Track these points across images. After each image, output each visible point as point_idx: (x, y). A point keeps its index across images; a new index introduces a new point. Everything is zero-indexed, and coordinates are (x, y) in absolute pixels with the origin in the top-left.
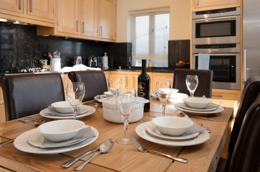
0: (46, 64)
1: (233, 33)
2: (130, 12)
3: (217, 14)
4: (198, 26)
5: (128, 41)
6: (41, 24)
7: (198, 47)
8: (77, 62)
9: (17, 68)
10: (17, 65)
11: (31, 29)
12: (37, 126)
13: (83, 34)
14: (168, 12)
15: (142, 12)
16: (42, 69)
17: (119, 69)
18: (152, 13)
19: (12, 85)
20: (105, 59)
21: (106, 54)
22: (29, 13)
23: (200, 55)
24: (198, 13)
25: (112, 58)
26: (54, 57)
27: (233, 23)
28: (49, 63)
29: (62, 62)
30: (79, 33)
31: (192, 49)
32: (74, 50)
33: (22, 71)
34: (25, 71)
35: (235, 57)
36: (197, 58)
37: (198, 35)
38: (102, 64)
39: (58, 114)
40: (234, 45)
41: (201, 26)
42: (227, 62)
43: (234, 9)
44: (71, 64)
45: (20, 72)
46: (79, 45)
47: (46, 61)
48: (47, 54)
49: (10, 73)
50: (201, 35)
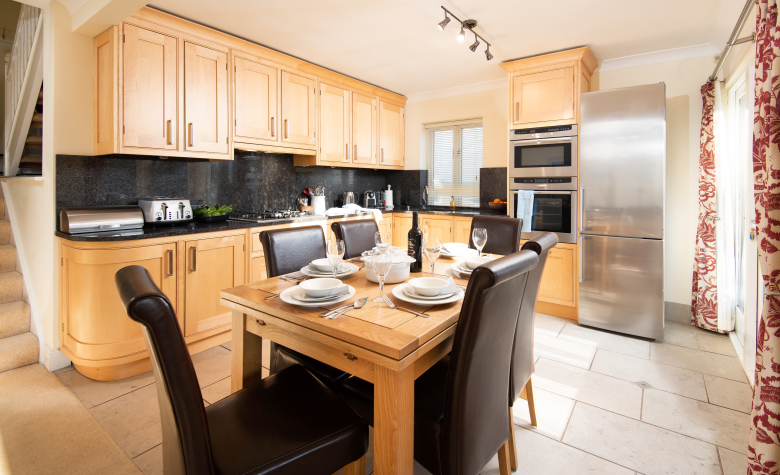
0: (306, 204)
1: (567, 162)
2: (425, 125)
3: (545, 134)
4: (518, 151)
5: (422, 167)
6: (299, 152)
7: (518, 180)
8: (348, 199)
9: (270, 210)
10: (269, 206)
11: (287, 159)
12: (298, 283)
13: (356, 161)
14: (480, 125)
15: (442, 125)
16: (301, 211)
17: (406, 209)
18: (458, 126)
19: (273, 241)
20: (389, 195)
21: (389, 186)
22: (284, 139)
23: (520, 193)
24: (518, 132)
25: (399, 192)
26: (316, 195)
27: (567, 147)
28: (309, 204)
29: (327, 201)
30: (350, 160)
31: (510, 184)
32: (344, 181)
33: (277, 215)
34: (280, 215)
35: (569, 196)
36: (516, 196)
37: (518, 164)
38: (384, 202)
39: (318, 271)
40: (568, 180)
41: (523, 150)
42: (558, 203)
43: (568, 127)
44: (339, 203)
45: (274, 218)
46: (351, 175)
47: (306, 200)
48: (307, 190)
49: (263, 218)
50: (523, 164)
